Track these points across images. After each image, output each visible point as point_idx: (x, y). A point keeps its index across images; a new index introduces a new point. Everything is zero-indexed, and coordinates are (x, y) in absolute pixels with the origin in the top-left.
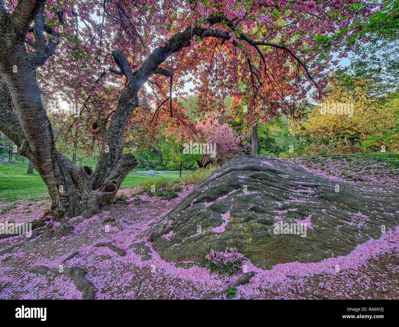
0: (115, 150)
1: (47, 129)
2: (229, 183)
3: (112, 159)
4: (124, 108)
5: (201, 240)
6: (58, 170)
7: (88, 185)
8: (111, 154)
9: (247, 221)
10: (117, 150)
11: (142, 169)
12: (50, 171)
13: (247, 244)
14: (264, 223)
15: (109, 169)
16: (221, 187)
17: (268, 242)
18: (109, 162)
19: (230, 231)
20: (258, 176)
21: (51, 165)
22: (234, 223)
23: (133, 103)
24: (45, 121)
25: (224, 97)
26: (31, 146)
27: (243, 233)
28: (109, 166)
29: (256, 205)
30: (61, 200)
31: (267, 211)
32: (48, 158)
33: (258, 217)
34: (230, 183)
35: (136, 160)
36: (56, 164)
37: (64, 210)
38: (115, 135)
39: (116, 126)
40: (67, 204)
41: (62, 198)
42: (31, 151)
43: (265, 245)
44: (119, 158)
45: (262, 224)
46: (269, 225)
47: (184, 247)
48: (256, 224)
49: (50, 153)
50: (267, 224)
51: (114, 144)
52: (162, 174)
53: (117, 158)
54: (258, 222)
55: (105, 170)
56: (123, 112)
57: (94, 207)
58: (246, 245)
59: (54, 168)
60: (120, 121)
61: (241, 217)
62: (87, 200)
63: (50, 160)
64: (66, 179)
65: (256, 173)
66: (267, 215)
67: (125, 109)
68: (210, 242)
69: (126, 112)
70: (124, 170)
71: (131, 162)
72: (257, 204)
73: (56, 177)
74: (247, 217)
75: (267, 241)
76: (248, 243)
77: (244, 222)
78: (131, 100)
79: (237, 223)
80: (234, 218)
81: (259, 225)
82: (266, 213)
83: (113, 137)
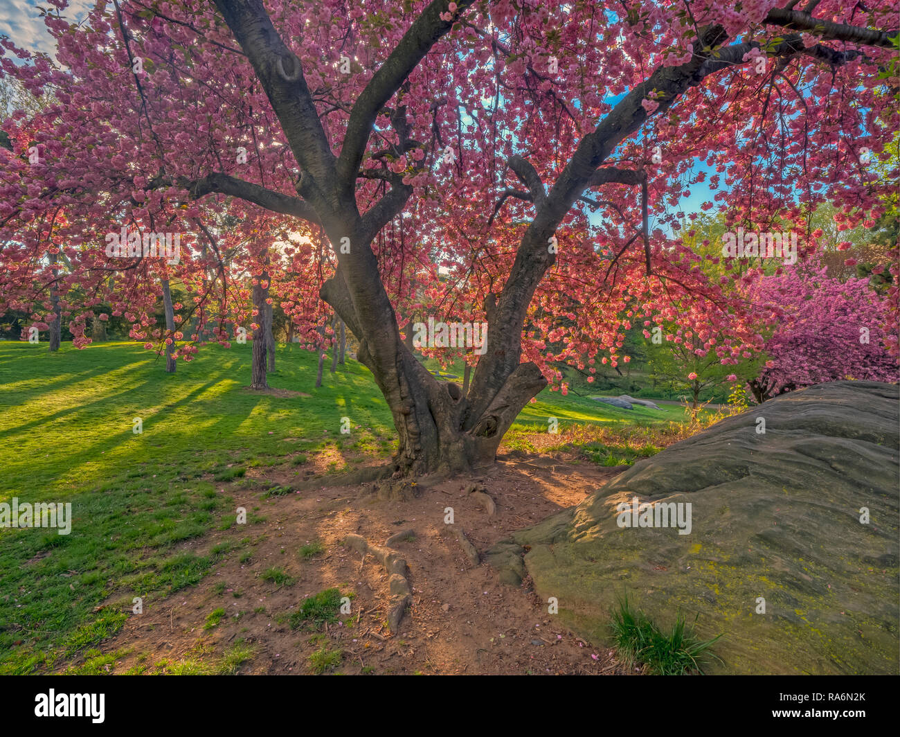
0: (503, 354)
1: (389, 322)
2: (719, 457)
3: (499, 372)
4: (523, 271)
5: (611, 576)
6: (405, 388)
7: (452, 418)
8: (497, 363)
9: (737, 565)
10: (508, 355)
11: (606, 392)
12: (395, 388)
13: (725, 621)
14: (790, 582)
15: (492, 391)
16: (695, 464)
17: (789, 638)
18: (492, 378)
19: (685, 576)
20: (819, 450)
21: (396, 380)
22: (700, 559)
23: (543, 257)
24: (385, 308)
25: (811, 208)
26: (369, 348)
27: (717, 591)
28: (492, 386)
29: (776, 529)
30: (410, 438)
31: (814, 554)
32: (392, 367)
33: (773, 563)
34: (723, 457)
35: (542, 377)
36: (402, 378)
37: (413, 456)
38: (505, 326)
39: (508, 307)
40: (418, 447)
41: (411, 436)
42: (369, 355)
43: (776, 643)
44: (512, 371)
45: (784, 585)
46: (809, 594)
47: (576, 579)
48: (764, 579)
49: (394, 360)
50: (800, 589)
51: (502, 343)
52: (652, 407)
53: (507, 370)
54: (771, 576)
55: (485, 393)
56: (522, 278)
57: (458, 460)
58: (721, 625)
59: (399, 383)
60: (515, 296)
61: (723, 549)
62: (450, 444)
63: (394, 371)
64: (418, 403)
65: (815, 441)
66: (811, 564)
67: (526, 272)
68: (630, 586)
69: (527, 279)
70: (519, 396)
71: (532, 380)
72: (783, 527)
73: (402, 399)
74: (741, 554)
75: (785, 635)
76: (727, 619)
77: (729, 564)
78: (540, 252)
79: (708, 561)
80: (704, 546)
81: (773, 586)
82: (809, 558)
83: (501, 330)
